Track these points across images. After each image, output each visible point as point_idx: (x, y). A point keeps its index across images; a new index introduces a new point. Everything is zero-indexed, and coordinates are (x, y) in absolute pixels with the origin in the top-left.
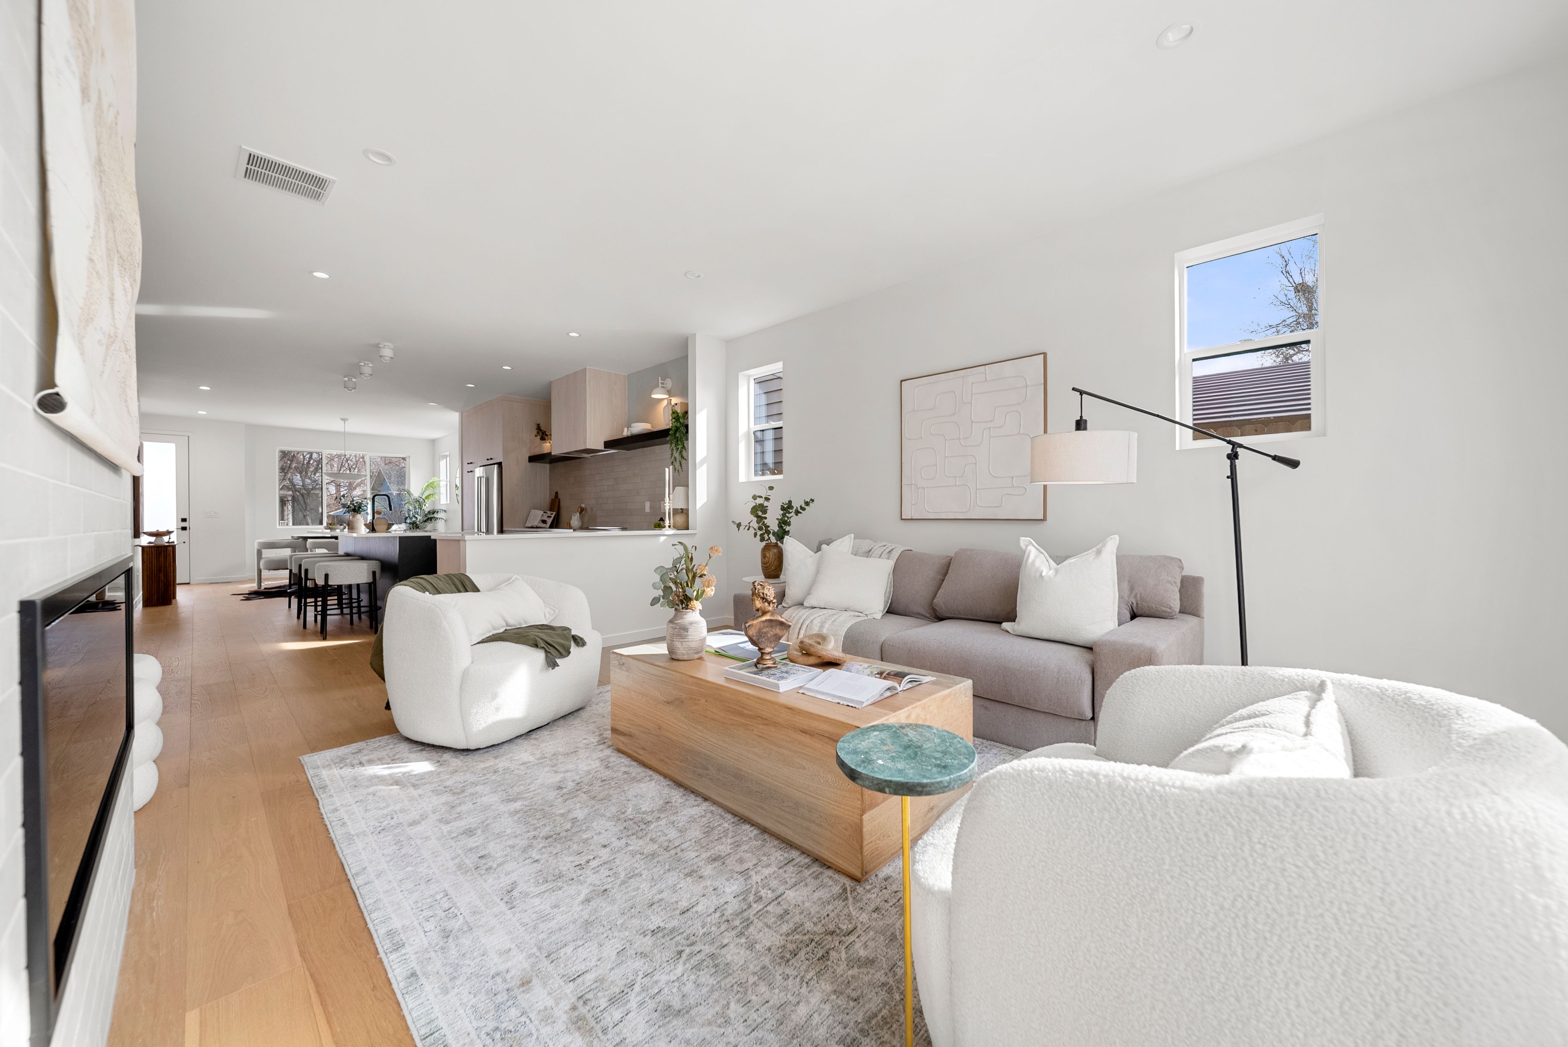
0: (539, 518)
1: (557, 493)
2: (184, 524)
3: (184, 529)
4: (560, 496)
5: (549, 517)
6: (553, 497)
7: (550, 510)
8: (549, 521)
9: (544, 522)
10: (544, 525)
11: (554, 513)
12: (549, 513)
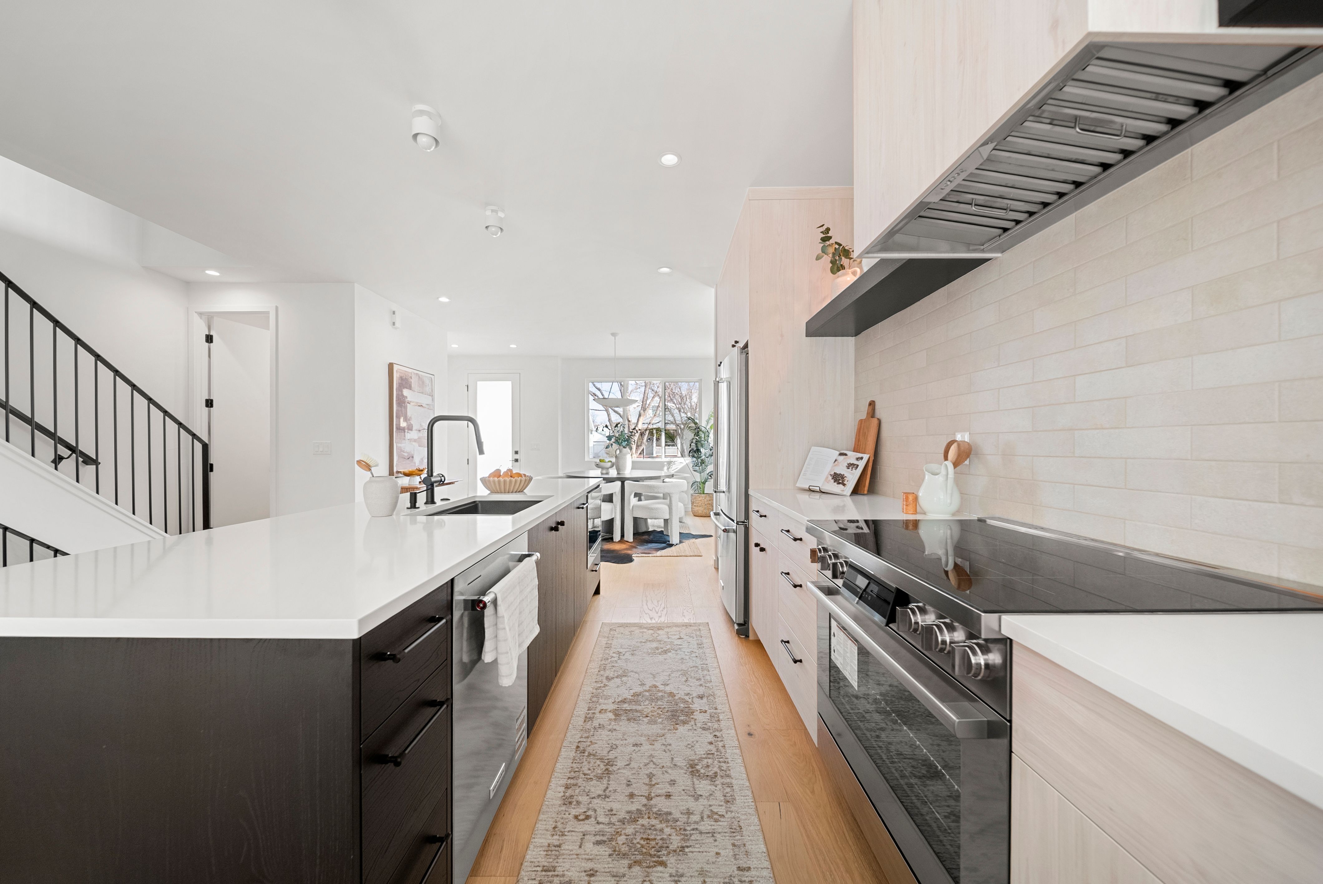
0: (829, 469)
1: (872, 404)
2: (517, 457)
3: (516, 460)
4: (880, 412)
5: (851, 466)
6: (864, 416)
7: (855, 450)
8: (852, 477)
9: (838, 479)
10: (837, 488)
11: (866, 457)
12: (852, 457)
